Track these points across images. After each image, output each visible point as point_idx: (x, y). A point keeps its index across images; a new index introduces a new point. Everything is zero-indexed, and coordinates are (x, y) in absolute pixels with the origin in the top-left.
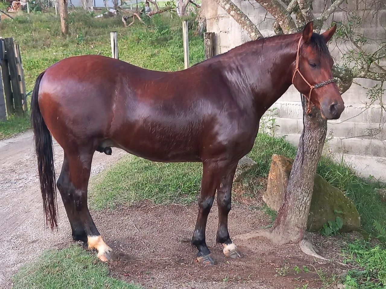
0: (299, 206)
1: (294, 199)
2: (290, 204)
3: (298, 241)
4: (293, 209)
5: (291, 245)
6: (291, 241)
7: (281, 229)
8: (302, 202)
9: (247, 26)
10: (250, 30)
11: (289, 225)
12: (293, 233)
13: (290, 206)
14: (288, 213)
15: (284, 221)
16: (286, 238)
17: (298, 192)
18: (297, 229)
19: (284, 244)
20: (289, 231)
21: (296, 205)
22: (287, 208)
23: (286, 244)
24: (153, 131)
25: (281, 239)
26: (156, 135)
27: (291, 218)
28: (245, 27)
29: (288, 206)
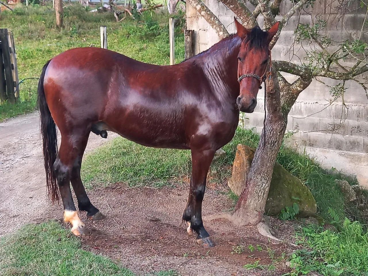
0: (258, 192)
1: (254, 185)
2: (250, 190)
3: (256, 224)
4: (252, 194)
5: (250, 226)
6: (250, 223)
7: (241, 213)
8: (261, 188)
9: (216, 26)
10: (218, 29)
11: (249, 209)
12: (252, 216)
13: (250, 191)
14: (248, 197)
15: (244, 205)
16: (245, 220)
17: (258, 178)
18: (256, 213)
19: (243, 226)
20: (249, 214)
21: (256, 190)
22: (248, 193)
23: (245, 226)
24: (142, 116)
25: (240, 221)
26: (144, 120)
27: (251, 202)
28: (214, 26)
29: (248, 191)
